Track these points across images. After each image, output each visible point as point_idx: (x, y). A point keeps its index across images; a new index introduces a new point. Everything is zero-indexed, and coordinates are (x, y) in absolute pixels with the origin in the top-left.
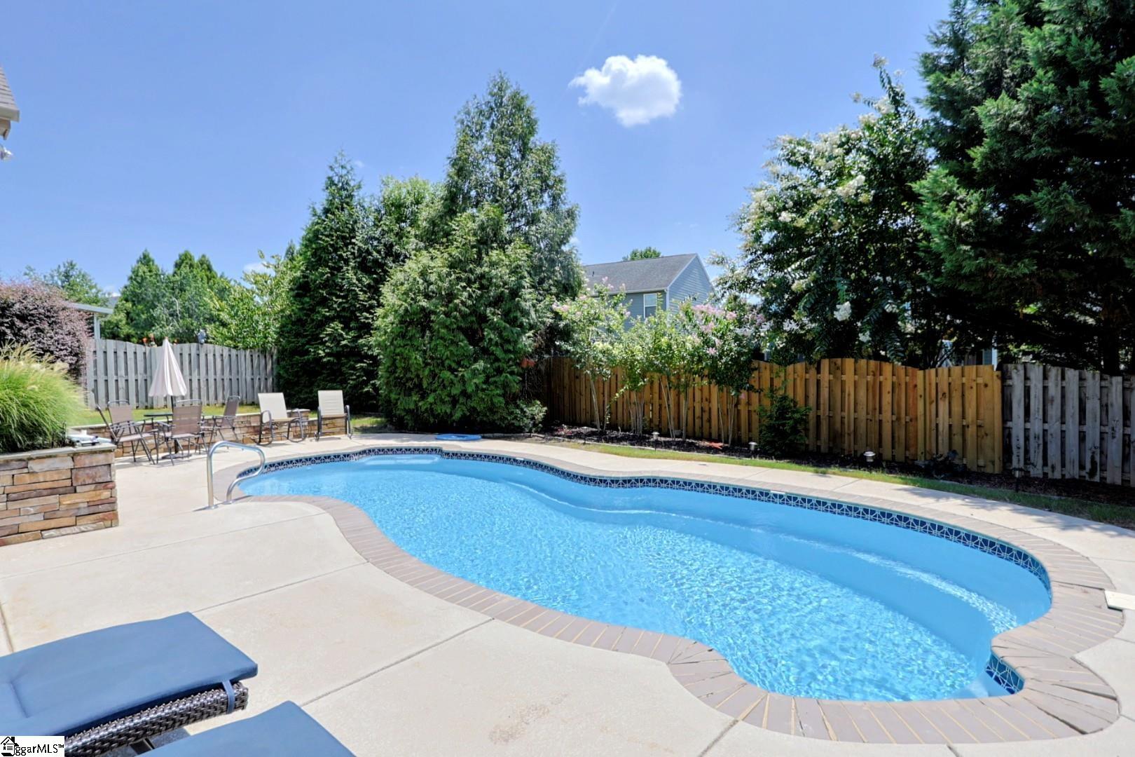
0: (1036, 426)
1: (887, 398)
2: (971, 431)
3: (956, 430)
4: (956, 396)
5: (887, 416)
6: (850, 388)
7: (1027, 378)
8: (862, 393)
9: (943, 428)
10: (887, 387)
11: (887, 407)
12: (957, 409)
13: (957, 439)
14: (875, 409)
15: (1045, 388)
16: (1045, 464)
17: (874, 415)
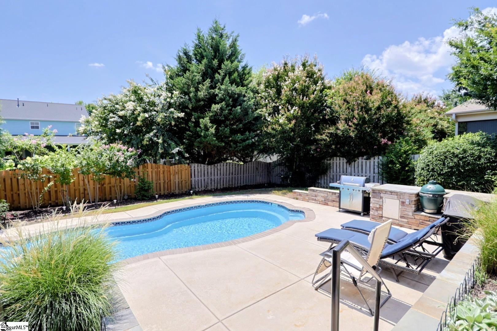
0: (197, 179)
1: (162, 175)
2: (183, 182)
3: (180, 182)
4: (180, 173)
5: (162, 181)
6: (150, 174)
7: (195, 167)
8: (154, 175)
9: (177, 183)
10: (162, 172)
11: (162, 178)
12: (180, 177)
13: (180, 185)
14: (158, 179)
15: (198, 169)
16: (198, 188)
17: (158, 181)
